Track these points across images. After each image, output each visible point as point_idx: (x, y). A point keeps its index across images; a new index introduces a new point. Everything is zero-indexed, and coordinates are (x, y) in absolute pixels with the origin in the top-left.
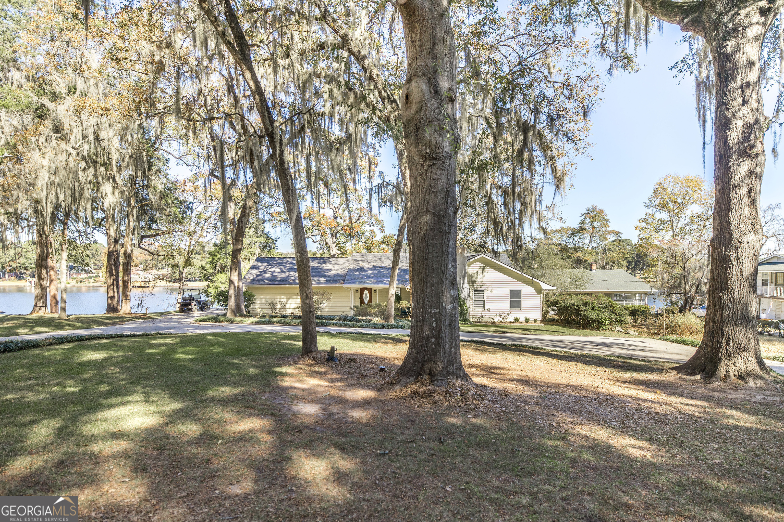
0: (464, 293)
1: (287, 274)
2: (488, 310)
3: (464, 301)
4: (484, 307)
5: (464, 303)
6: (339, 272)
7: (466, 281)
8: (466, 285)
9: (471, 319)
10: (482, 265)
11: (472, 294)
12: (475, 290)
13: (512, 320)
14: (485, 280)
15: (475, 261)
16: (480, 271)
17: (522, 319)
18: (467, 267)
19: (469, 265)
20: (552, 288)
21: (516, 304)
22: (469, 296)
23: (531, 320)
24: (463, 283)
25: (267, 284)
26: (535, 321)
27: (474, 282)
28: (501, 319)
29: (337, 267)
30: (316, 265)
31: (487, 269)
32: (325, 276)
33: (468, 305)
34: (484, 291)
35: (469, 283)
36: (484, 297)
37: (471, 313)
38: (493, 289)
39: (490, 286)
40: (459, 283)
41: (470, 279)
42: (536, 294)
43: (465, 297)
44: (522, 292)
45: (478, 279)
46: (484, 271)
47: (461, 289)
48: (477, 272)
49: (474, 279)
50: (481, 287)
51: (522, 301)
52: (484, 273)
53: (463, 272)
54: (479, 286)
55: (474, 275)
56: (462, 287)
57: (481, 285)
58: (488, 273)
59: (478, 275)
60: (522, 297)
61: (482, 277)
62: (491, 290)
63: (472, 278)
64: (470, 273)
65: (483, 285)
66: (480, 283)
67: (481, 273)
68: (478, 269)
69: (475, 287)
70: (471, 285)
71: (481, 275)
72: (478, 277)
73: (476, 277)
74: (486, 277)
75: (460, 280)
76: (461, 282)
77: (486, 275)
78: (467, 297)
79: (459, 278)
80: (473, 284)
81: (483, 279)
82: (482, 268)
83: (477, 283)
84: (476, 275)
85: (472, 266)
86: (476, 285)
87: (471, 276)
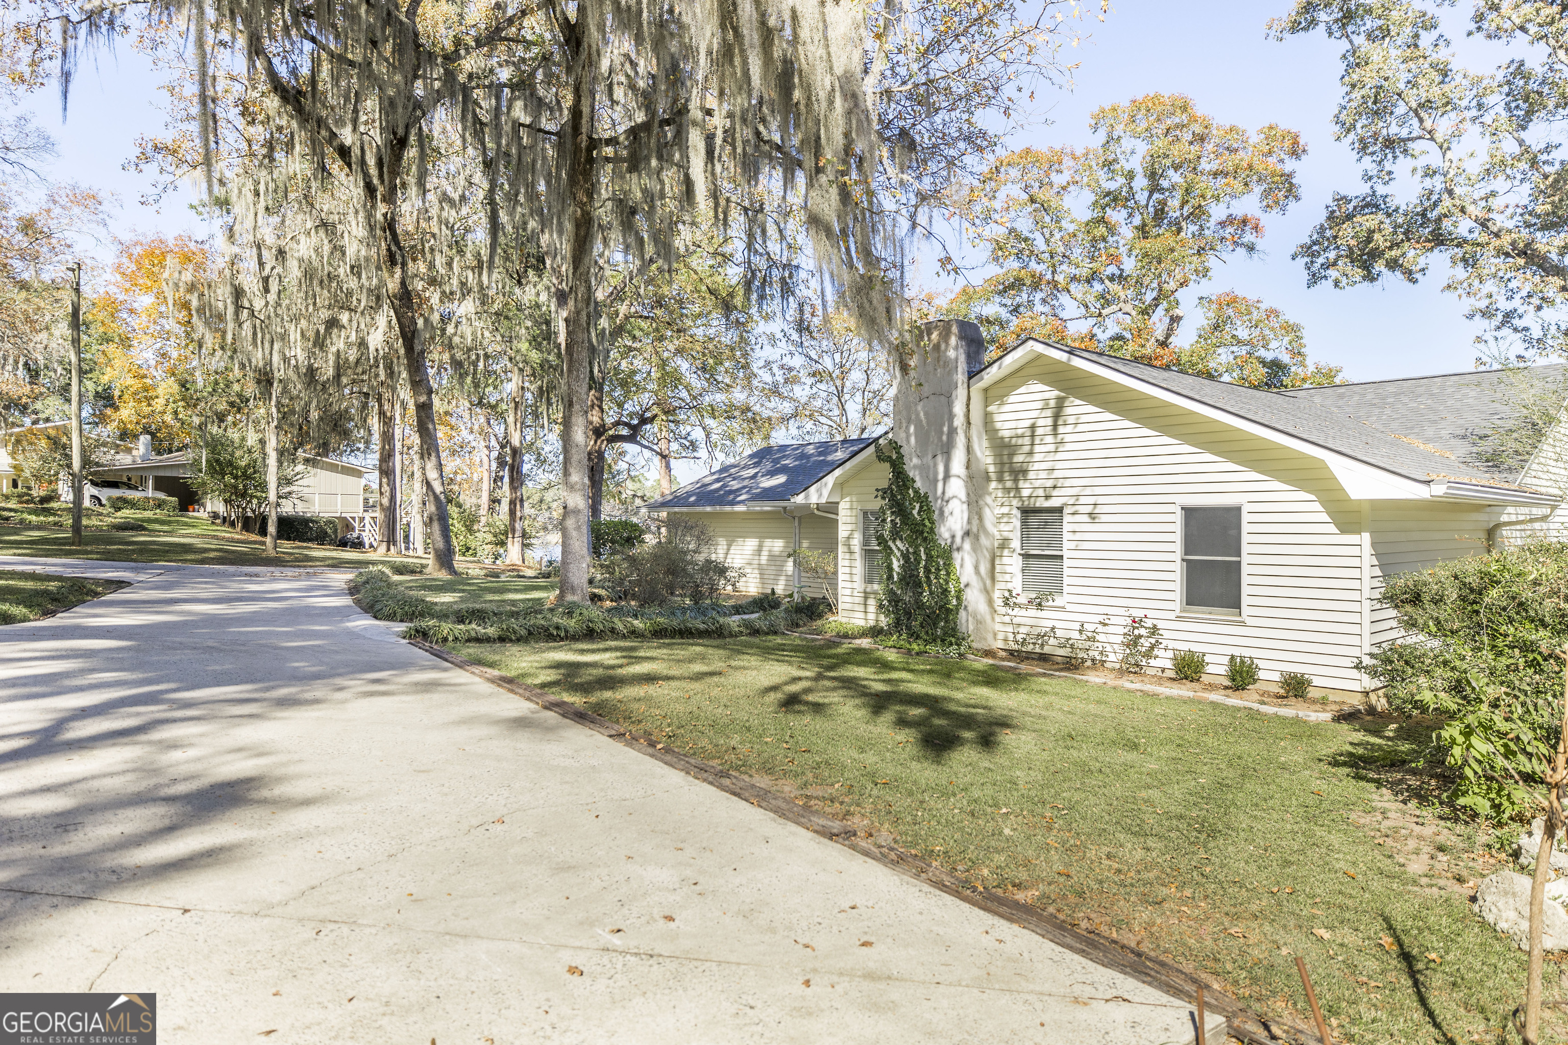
0: (950, 521)
3: (947, 554)
5: (949, 563)
7: (956, 467)
10: (1053, 394)
11: (1011, 528)
12: (1024, 512)
14: (1065, 463)
15: (1023, 378)
16: (1045, 422)
17: (1217, 669)
19: (1001, 399)
20: (1419, 491)
21: (1215, 585)
22: (970, 533)
23: (1270, 679)
24: (947, 476)
27: (1020, 473)
31: (1076, 408)
33: (964, 576)
34: (1057, 512)
35: (1000, 477)
36: (1058, 542)
38: (1101, 500)
39: (1088, 491)
40: (931, 476)
41: (1005, 459)
42: (1332, 528)
43: (953, 537)
44: (1245, 518)
45: (1037, 457)
46: (1060, 422)
47: (939, 501)
48: (1033, 427)
49: (1019, 458)
50: (1047, 497)
51: (1245, 570)
52: (1061, 429)
53: (945, 429)
54: (1041, 492)
55: (1020, 441)
56: (944, 493)
57: (1049, 483)
58: (1080, 428)
59: (1037, 441)
60: (1245, 549)
61: (1052, 448)
62: (1089, 509)
63: (1011, 455)
64: (1006, 434)
65: (1055, 487)
66: (1043, 475)
67: (1049, 430)
68: (1035, 414)
69: (1025, 493)
70: (1009, 484)
71: (1049, 439)
72: (1037, 448)
73: (1026, 449)
74: (1068, 447)
75: (935, 465)
76: (936, 473)
77: (1067, 438)
78: (958, 540)
79: (930, 457)
80: (1016, 480)
81: (1059, 456)
82: (1052, 403)
83: (1031, 475)
84: (1027, 441)
85: (1012, 399)
86: (1027, 485)
87: (1009, 446)
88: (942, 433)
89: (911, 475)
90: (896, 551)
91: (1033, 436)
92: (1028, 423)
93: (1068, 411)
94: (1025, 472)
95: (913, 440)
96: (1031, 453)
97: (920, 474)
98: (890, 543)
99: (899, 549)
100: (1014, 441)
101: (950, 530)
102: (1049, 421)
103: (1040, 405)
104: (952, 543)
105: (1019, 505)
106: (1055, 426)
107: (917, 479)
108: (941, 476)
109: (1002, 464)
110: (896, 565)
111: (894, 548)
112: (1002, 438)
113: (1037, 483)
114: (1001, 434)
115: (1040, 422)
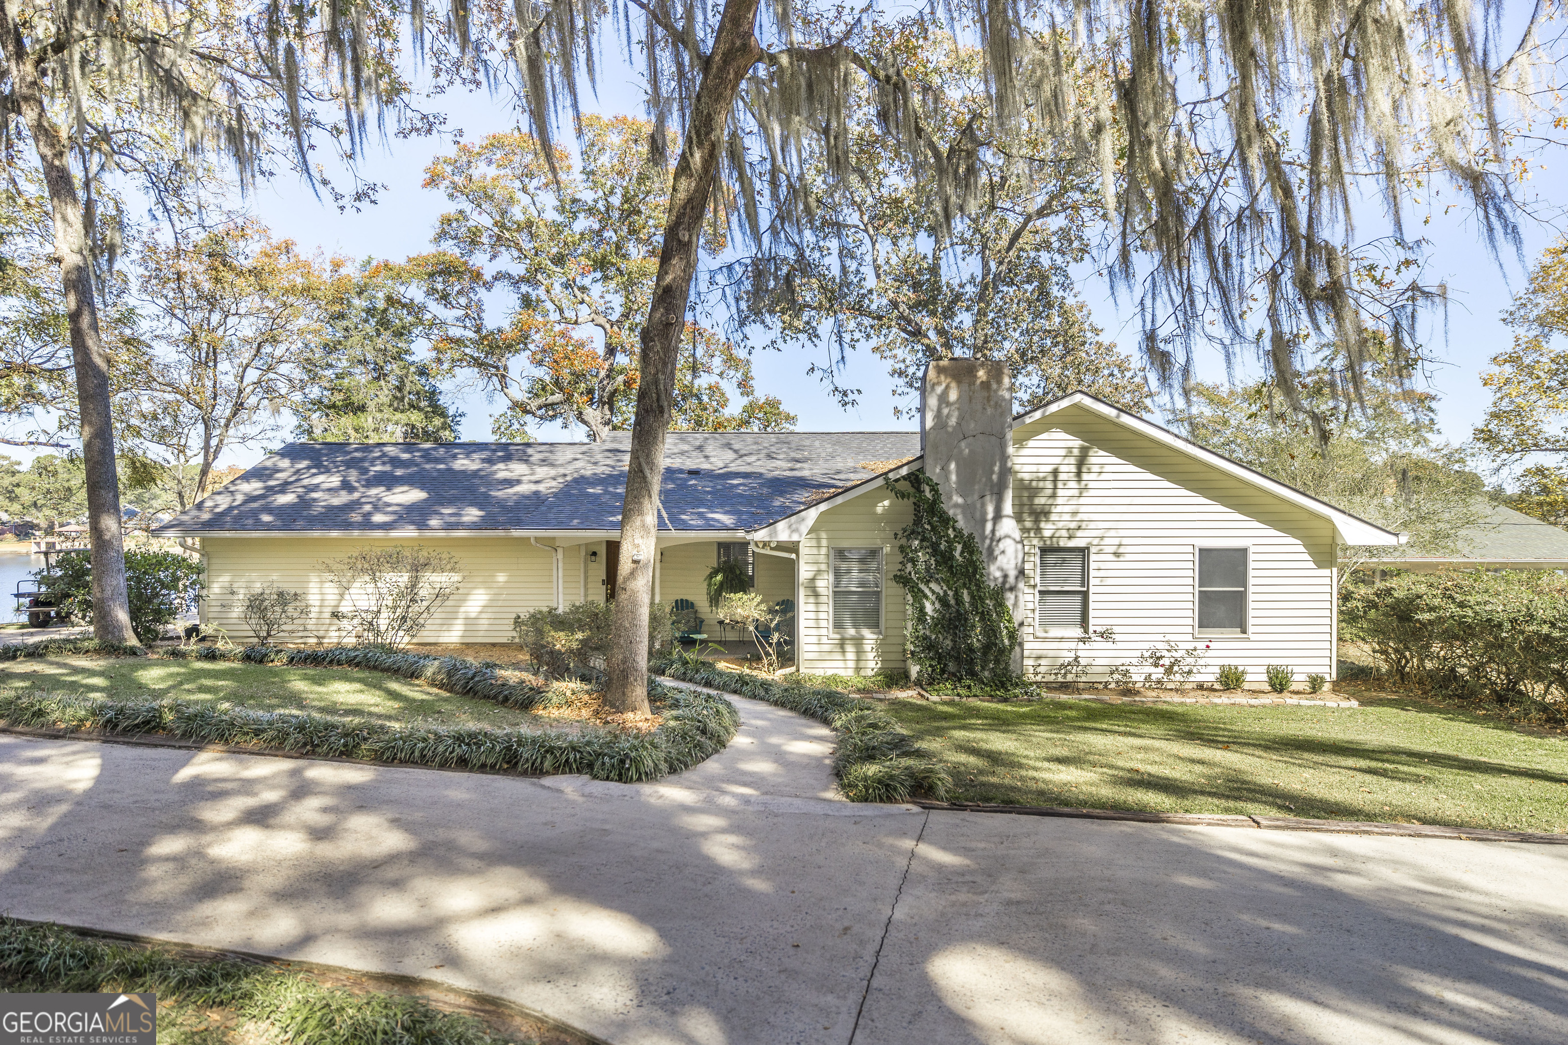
0: (1002, 561)
1: (356, 495)
2: (1106, 635)
3: (998, 594)
4: (1084, 622)
5: (1000, 604)
6: (541, 488)
7: (1008, 508)
8: (1008, 526)
9: (1030, 677)
10: (1077, 443)
11: (1032, 566)
12: (1044, 551)
13: (1209, 676)
14: (1089, 507)
15: (1046, 425)
16: (1068, 469)
17: (1256, 677)
18: (1011, 450)
19: (1020, 442)
20: (1391, 540)
21: (1221, 611)
22: (1021, 572)
23: (1299, 681)
24: (998, 516)
25: (268, 527)
26: (1315, 683)
27: (1041, 514)
28: (1158, 673)
29: (542, 472)
30: (474, 466)
31: (1099, 458)
32: (481, 502)
33: (1017, 617)
34: (1083, 552)
35: (1019, 518)
36: (1084, 579)
37: (1030, 646)
38: (1125, 541)
39: (1112, 533)
40: (978, 515)
41: (1025, 500)
42: (1312, 565)
43: (1006, 576)
44: (1251, 557)
45: (1059, 501)
46: (1084, 469)
47: (988, 542)
48: (1055, 472)
49: (1040, 501)
50: (1070, 538)
51: (1251, 597)
52: (1085, 476)
53: (996, 469)
54: (1064, 533)
55: (1041, 484)
56: (993, 531)
57: (1073, 525)
58: (1103, 477)
59: (1060, 485)
60: (1251, 581)
61: (1076, 492)
62: (1113, 549)
63: (1031, 497)
64: (1027, 477)
65: (1079, 528)
66: (1067, 517)
67: (1072, 476)
68: (1058, 460)
69: (1047, 534)
70: (1028, 524)
71: (1073, 484)
72: (1060, 492)
73: (1049, 492)
74: (1091, 493)
75: (983, 505)
76: (984, 514)
77: (1091, 484)
78: (1011, 580)
79: (976, 497)
80: (1037, 521)
81: (1082, 500)
82: (1076, 452)
83: (1053, 517)
84: (1049, 485)
85: (1031, 443)
86: (1050, 526)
87: (1029, 488)
88: (992, 472)
89: (951, 513)
90: (929, 594)
91: (1055, 481)
92: (1050, 468)
93: (1092, 460)
94: (1047, 514)
95: (954, 477)
96: (1054, 496)
97: (964, 514)
98: (922, 586)
99: (933, 592)
100: (1034, 484)
101: (1002, 570)
102: (1073, 469)
103: (1063, 452)
104: (1004, 582)
105: (1041, 544)
106: (1079, 473)
107: (960, 517)
108: (990, 515)
109: (1022, 505)
110: (929, 608)
111: (927, 591)
112: (1022, 480)
113: (1060, 525)
114: (1020, 476)
115: (1062, 468)
